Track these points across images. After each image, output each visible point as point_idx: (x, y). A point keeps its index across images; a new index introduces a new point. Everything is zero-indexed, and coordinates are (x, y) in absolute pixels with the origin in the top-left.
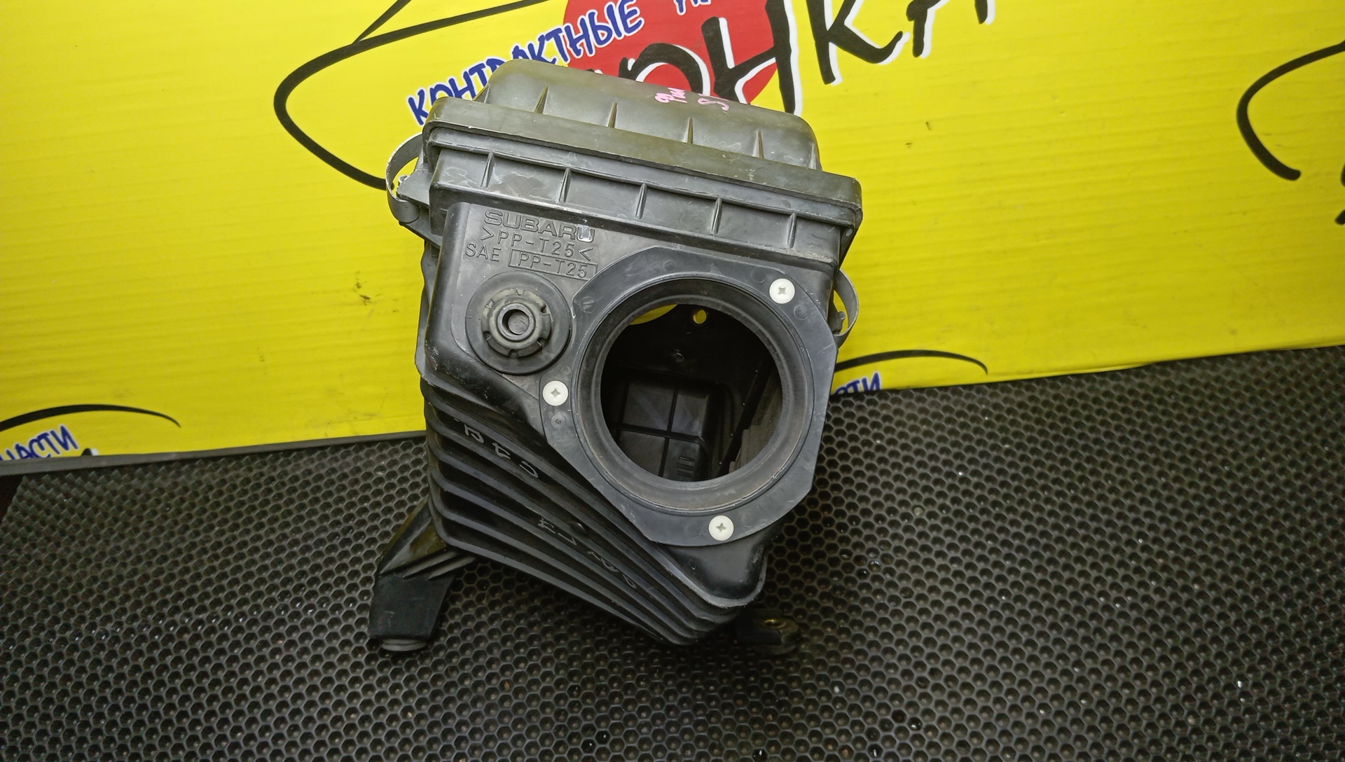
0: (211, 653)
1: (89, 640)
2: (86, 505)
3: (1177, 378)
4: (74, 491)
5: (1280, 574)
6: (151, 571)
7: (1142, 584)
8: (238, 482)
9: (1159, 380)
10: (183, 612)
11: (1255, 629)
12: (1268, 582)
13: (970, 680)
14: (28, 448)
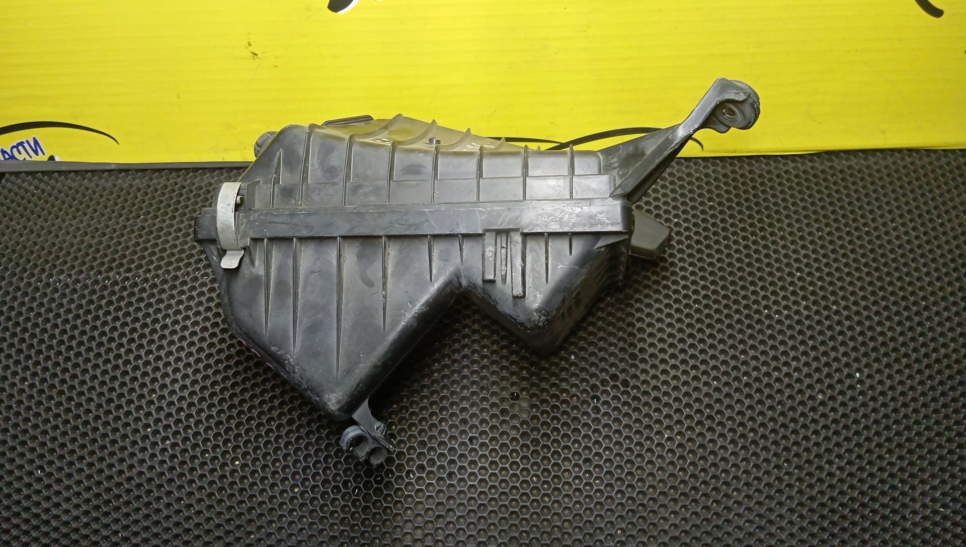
0: (134, 300)
1: (48, 285)
2: (50, 195)
3: (839, 165)
4: (42, 185)
5: (895, 303)
6: (93, 242)
7: (796, 303)
8: (159, 187)
9: (826, 165)
10: (115, 271)
11: (872, 339)
12: (886, 308)
13: (667, 357)
14: (10, 153)
